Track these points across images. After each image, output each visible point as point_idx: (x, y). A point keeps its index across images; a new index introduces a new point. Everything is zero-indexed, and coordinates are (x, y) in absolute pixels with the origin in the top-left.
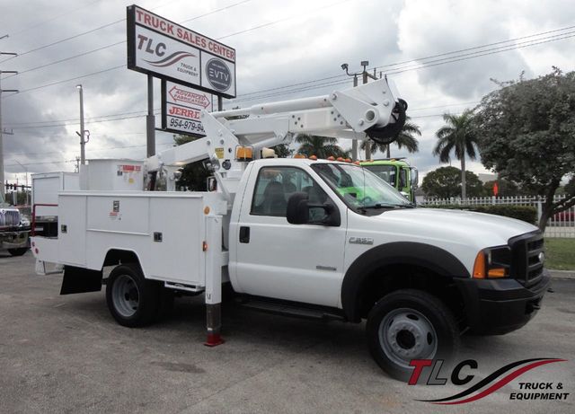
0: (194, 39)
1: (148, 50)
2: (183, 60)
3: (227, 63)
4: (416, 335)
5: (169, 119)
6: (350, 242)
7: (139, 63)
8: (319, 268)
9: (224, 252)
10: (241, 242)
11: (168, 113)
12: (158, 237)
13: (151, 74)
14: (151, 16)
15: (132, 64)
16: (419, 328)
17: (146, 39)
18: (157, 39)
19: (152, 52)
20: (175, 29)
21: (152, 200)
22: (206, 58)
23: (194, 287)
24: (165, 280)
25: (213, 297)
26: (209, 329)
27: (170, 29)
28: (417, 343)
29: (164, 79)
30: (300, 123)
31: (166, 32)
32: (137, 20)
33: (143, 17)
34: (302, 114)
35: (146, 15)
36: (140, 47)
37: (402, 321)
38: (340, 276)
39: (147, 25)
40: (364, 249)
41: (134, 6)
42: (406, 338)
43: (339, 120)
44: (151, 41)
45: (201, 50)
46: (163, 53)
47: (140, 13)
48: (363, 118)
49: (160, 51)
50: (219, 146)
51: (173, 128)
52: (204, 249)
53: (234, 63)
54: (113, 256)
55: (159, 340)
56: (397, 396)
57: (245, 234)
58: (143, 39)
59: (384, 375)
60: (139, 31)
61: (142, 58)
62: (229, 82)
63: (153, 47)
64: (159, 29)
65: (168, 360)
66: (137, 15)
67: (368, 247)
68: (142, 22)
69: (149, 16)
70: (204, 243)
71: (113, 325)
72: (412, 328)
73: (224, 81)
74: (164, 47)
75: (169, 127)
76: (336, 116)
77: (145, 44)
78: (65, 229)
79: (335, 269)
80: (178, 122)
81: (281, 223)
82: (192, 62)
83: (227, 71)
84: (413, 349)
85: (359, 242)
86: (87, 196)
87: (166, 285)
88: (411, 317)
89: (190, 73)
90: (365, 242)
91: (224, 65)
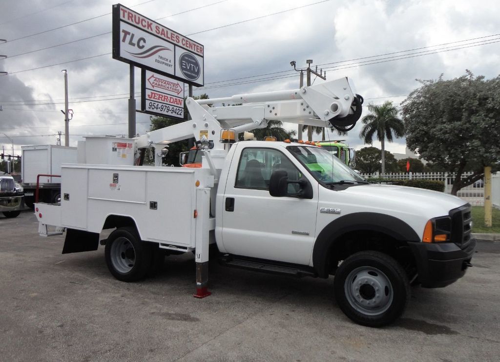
0: (169, 36)
1: (131, 43)
2: (161, 53)
3: (196, 56)
4: (376, 288)
5: (147, 102)
6: (322, 212)
7: (123, 54)
8: (294, 233)
9: (212, 219)
10: (226, 210)
11: (147, 97)
12: (153, 205)
13: (133, 64)
14: (134, 14)
15: (116, 55)
16: (378, 282)
17: (129, 33)
18: (139, 34)
19: (134, 45)
20: (154, 26)
21: (149, 173)
22: (180, 52)
23: (186, 248)
24: (160, 242)
25: (202, 256)
26: (198, 283)
27: (149, 26)
28: (377, 295)
29: (144, 68)
30: (274, 112)
31: (146, 29)
32: (121, 17)
33: (126, 14)
34: (276, 104)
35: (129, 13)
36: (124, 40)
37: (364, 277)
38: (312, 240)
39: (130, 21)
40: (333, 217)
41: (119, 5)
42: (367, 291)
43: (308, 110)
44: (133, 35)
45: (175, 45)
46: (143, 47)
47: (124, 11)
48: (328, 109)
49: (142, 43)
50: (204, 129)
51: (151, 110)
52: (195, 216)
53: (203, 57)
54: (112, 221)
55: (154, 293)
56: (362, 338)
57: (230, 204)
58: (126, 33)
59: (349, 321)
60: (123, 26)
61: (126, 49)
62: (198, 73)
63: (135, 41)
64: (140, 26)
65: (165, 310)
66: (121, 12)
67: (337, 216)
68: (126, 19)
69: (132, 14)
70: (195, 211)
71: (112, 280)
72: (372, 283)
73: (194, 72)
74: (145, 41)
75: (147, 109)
76: (305, 107)
77: (128, 37)
78: (67, 197)
79: (307, 234)
80: (156, 105)
81: (264, 196)
82: (168, 55)
83: (196, 64)
84: (374, 300)
85: (329, 212)
86: (89, 169)
87: (161, 246)
88: (371, 273)
89: (166, 64)
90: (333, 212)
91: (194, 59)
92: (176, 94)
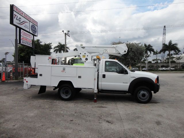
0: (28, 18)
1: (17, 19)
2: (25, 24)
4: (146, 94)
5: (21, 41)
6: (131, 77)
7: (14, 23)
8: (123, 83)
10: (103, 78)
11: (21, 39)
12: (80, 77)
13: (17, 27)
14: (18, 9)
15: (12, 22)
17: (16, 16)
18: (19, 16)
19: (18, 20)
20: (24, 14)
21: (78, 68)
22: (31, 24)
23: (92, 89)
26: (95, 98)
27: (22, 14)
29: (20, 29)
30: (107, 51)
31: (21, 14)
33: (15, 8)
34: (107, 49)
35: (16, 8)
36: (15, 18)
38: (129, 84)
39: (16, 11)
41: (13, 5)
44: (17, 16)
45: (30, 21)
47: (15, 7)
49: (20, 20)
51: (22, 44)
53: (37, 26)
57: (104, 76)
58: (15, 15)
60: (15, 13)
61: (15, 21)
62: (36, 32)
63: (18, 19)
64: (19, 13)
66: (14, 8)
67: (135, 78)
68: (15, 10)
69: (17, 9)
73: (35, 31)
75: (21, 43)
77: (16, 17)
78: (41, 75)
79: (127, 83)
80: (24, 42)
82: (27, 24)
83: (35, 29)
84: (145, 97)
85: (133, 77)
86: (52, 66)
87: (82, 89)
88: (144, 91)
89: (27, 28)
90: (134, 77)
91: (35, 27)
92: (30, 39)
